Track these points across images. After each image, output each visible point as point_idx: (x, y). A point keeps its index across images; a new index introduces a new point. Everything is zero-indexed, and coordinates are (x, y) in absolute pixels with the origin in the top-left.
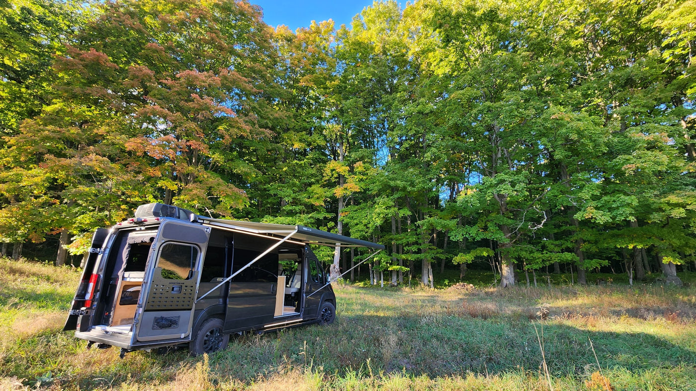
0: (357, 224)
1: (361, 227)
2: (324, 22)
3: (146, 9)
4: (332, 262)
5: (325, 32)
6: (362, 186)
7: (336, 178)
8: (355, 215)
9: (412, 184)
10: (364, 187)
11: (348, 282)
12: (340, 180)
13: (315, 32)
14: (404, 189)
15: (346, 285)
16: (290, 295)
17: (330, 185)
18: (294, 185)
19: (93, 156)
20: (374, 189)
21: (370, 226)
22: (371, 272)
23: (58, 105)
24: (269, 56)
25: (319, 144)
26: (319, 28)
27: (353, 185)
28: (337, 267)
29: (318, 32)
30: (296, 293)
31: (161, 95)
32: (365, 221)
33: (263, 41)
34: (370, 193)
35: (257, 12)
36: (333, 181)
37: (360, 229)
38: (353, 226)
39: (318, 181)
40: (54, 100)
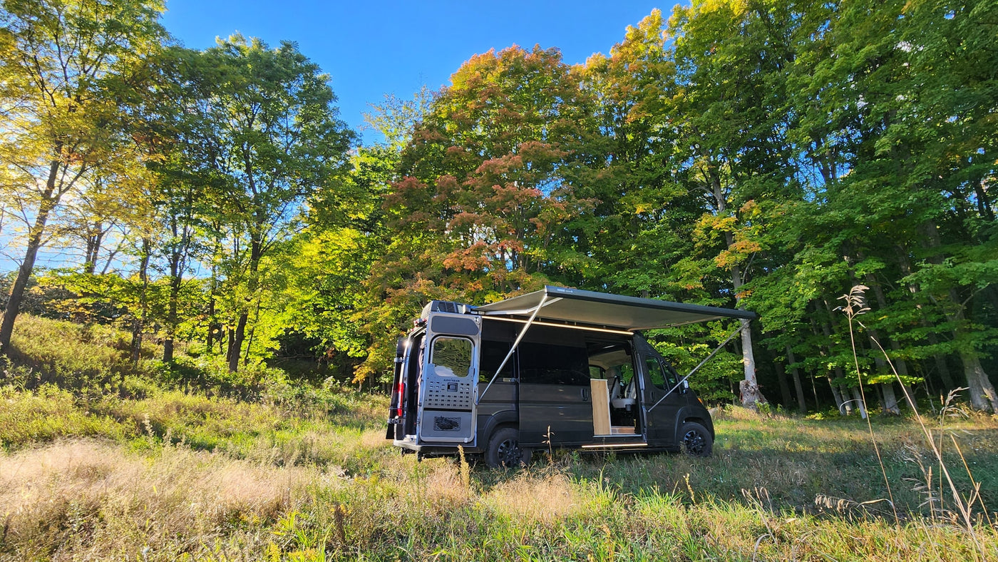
0: (771, 307)
1: (779, 311)
2: (645, 19)
3: (443, 116)
4: (743, 376)
5: (650, 31)
6: (767, 240)
7: (717, 239)
8: (765, 292)
9: (867, 210)
10: (772, 242)
11: (779, 409)
12: (724, 240)
13: (634, 40)
14: (850, 222)
15: (774, 415)
16: (625, 409)
17: (710, 253)
18: (650, 267)
19: (420, 281)
20: (791, 239)
21: (796, 304)
22: (834, 392)
23: (396, 242)
24: (576, 104)
25: (677, 195)
26: (638, 31)
27: (747, 243)
28: (753, 384)
29: (638, 37)
30: (632, 406)
31: (467, 199)
32: (784, 300)
33: (566, 88)
34: (785, 249)
35: (552, 57)
36: (712, 246)
37: (779, 314)
38: (765, 312)
39: (687, 253)
40: (392, 238)
